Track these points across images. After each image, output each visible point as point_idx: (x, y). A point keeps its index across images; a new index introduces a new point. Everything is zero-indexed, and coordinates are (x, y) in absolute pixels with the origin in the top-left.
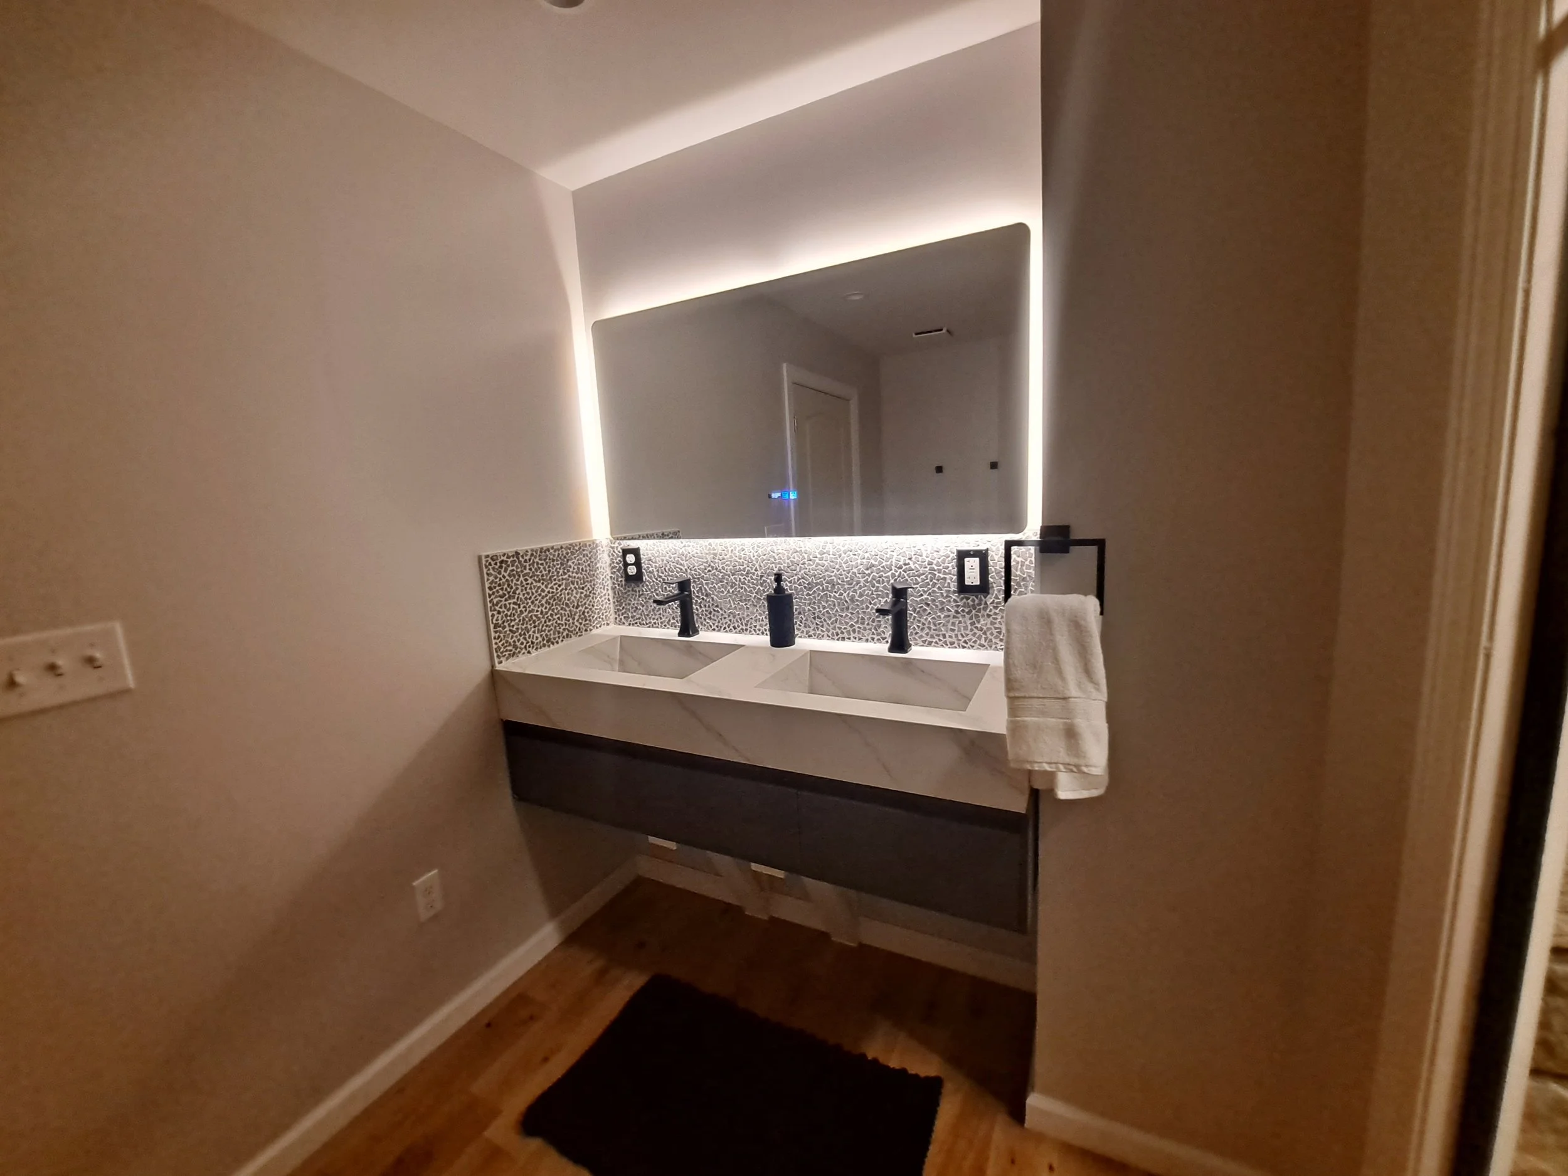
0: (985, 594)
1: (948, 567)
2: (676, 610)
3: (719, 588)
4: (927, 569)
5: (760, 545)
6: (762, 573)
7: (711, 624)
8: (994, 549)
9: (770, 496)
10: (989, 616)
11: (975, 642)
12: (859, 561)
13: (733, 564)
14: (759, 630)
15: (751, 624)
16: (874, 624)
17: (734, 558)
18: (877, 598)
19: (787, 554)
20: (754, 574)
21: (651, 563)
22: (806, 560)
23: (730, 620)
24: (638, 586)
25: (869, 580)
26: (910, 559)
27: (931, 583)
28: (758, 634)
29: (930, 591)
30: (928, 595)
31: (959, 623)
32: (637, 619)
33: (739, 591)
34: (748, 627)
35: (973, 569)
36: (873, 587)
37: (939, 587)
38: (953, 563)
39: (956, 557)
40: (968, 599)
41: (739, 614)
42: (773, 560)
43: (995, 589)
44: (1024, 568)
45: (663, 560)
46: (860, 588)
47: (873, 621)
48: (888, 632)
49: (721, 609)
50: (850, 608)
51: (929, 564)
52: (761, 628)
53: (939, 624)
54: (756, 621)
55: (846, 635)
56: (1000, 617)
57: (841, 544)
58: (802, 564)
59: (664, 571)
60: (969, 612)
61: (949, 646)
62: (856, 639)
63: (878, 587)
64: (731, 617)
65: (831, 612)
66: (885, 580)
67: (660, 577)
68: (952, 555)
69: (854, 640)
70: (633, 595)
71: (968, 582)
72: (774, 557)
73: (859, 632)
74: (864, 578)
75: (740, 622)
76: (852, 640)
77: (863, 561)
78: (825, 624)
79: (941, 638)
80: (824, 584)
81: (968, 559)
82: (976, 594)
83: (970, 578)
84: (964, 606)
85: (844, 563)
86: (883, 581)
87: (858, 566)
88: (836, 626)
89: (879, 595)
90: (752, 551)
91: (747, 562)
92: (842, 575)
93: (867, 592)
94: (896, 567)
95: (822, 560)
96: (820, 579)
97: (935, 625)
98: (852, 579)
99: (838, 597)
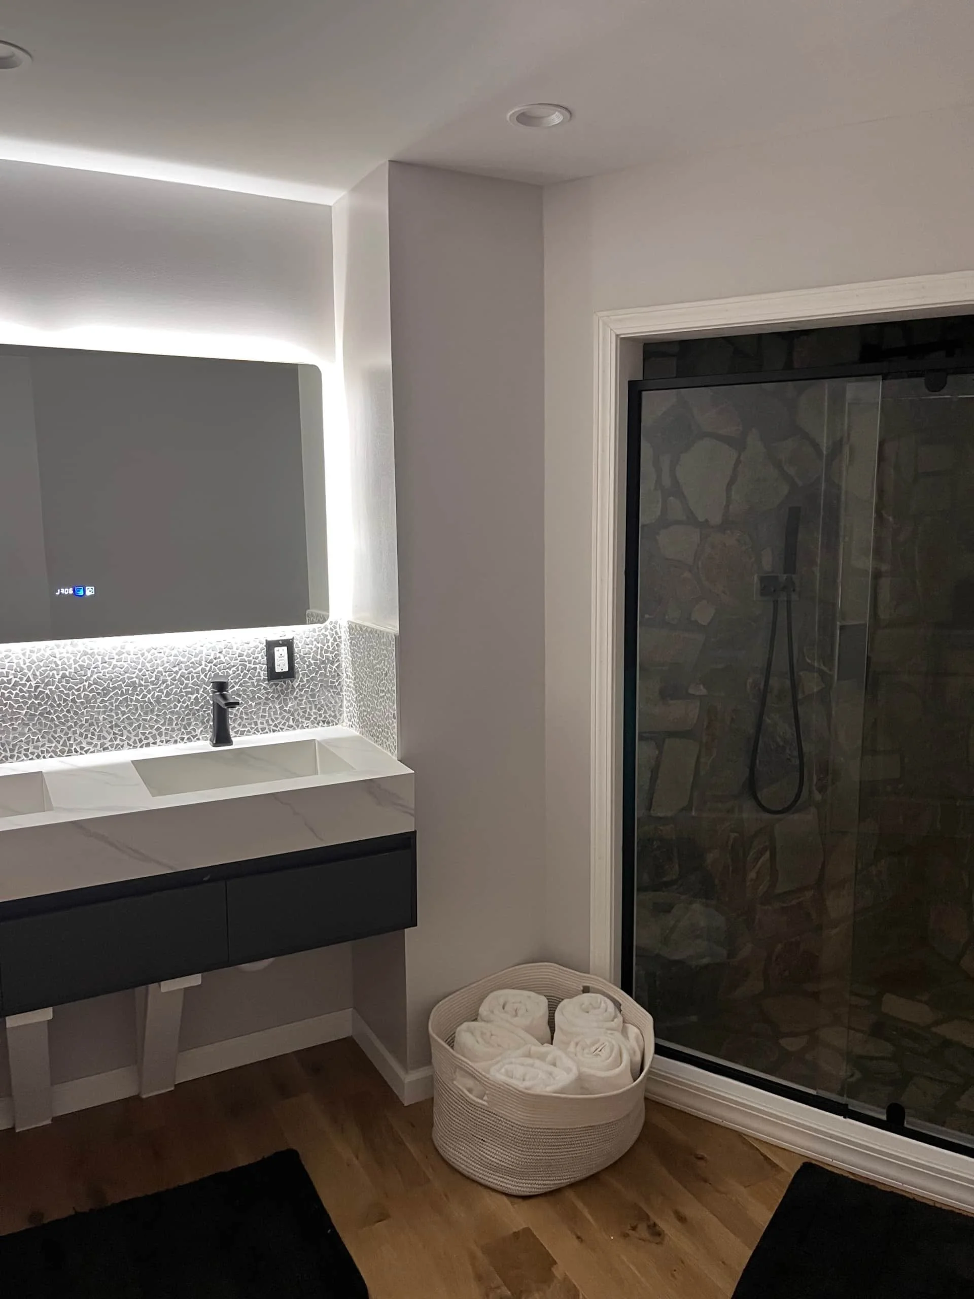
0: (292, 679)
1: (258, 657)
4: (238, 661)
6: (37, 683)
8: (298, 637)
9: (56, 594)
10: (296, 698)
11: (284, 724)
12: (165, 659)
14: (33, 753)
15: (21, 747)
16: (183, 723)
18: (186, 696)
19: (73, 658)
20: (24, 685)
22: (99, 663)
25: (177, 678)
26: (220, 652)
27: (242, 674)
28: (32, 759)
29: (242, 682)
30: (239, 686)
31: (269, 709)
34: (15, 753)
35: (283, 656)
36: (182, 684)
37: (250, 676)
38: (262, 653)
39: (265, 648)
40: (276, 685)
42: (54, 666)
43: (300, 673)
44: (323, 652)
46: (167, 687)
50: (156, 709)
51: (239, 656)
52: (36, 751)
53: (251, 713)
54: (28, 743)
55: (151, 740)
56: (305, 698)
58: (95, 668)
60: (278, 698)
61: (261, 732)
62: (162, 742)
63: (187, 684)
65: (132, 718)
66: (195, 675)
68: (261, 646)
69: (161, 744)
71: (278, 670)
72: (55, 662)
73: (166, 734)
74: (171, 676)
75: (2, 748)
76: (158, 744)
77: (170, 658)
78: (125, 732)
79: (253, 726)
80: (122, 688)
81: (276, 649)
82: (284, 680)
83: (279, 666)
84: (273, 692)
85: (147, 662)
86: (193, 678)
87: (164, 664)
88: (138, 732)
89: (187, 693)
90: (23, 657)
91: (13, 672)
92: (145, 675)
93: (174, 690)
94: (206, 661)
95: (121, 661)
96: (119, 682)
97: (247, 714)
98: (158, 679)
99: (141, 699)
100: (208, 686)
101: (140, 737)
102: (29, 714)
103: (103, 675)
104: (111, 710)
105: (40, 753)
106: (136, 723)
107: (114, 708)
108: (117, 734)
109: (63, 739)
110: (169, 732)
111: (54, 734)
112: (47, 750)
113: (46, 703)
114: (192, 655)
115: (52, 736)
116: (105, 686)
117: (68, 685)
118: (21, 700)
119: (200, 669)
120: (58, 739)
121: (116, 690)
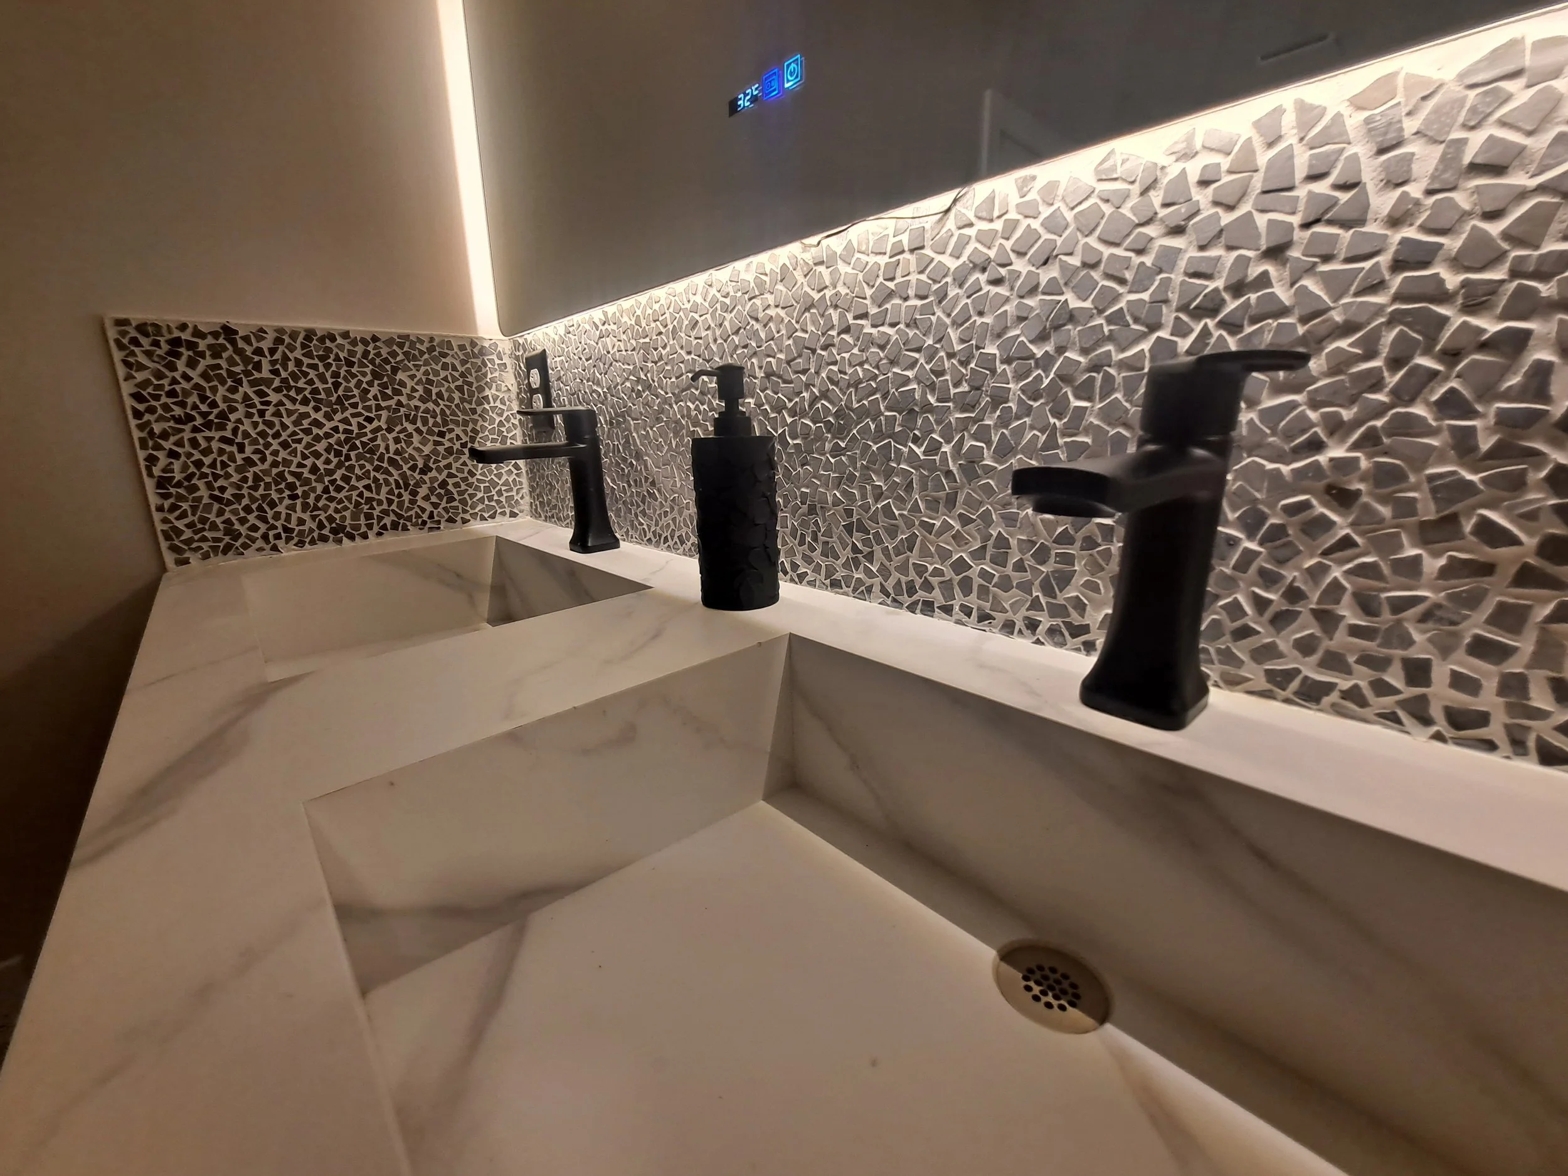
9: (733, 106)
12: (1012, 306)
13: (675, 369)
17: (678, 351)
19: (787, 319)
21: (562, 385)
22: (835, 332)
26: (1276, 253)
27: (1393, 380)
29: (1379, 423)
30: (1355, 447)
36: (1059, 415)
46: (1003, 422)
48: (1098, 606)
50: (961, 498)
51: (1398, 265)
53: (1402, 605)
55: (937, 596)
58: (825, 347)
61: (1441, 725)
62: (969, 615)
65: (897, 513)
69: (965, 619)
72: (756, 334)
73: (983, 592)
74: (1027, 374)
76: (955, 617)
77: (1030, 302)
78: (878, 551)
79: (1394, 677)
80: (880, 413)
85: (954, 323)
86: (1109, 385)
87: (1006, 329)
88: (908, 559)
90: (713, 325)
92: (942, 373)
93: (1028, 436)
94: (1183, 308)
95: (883, 325)
96: (874, 394)
97: (1366, 604)
98: (978, 389)
99: (922, 457)
101: (911, 578)
103: (841, 372)
104: (850, 479)
106: (903, 533)
107: (859, 474)
108: (861, 552)
110: (994, 589)
116: (844, 403)
117: (776, 397)
121: (866, 418)
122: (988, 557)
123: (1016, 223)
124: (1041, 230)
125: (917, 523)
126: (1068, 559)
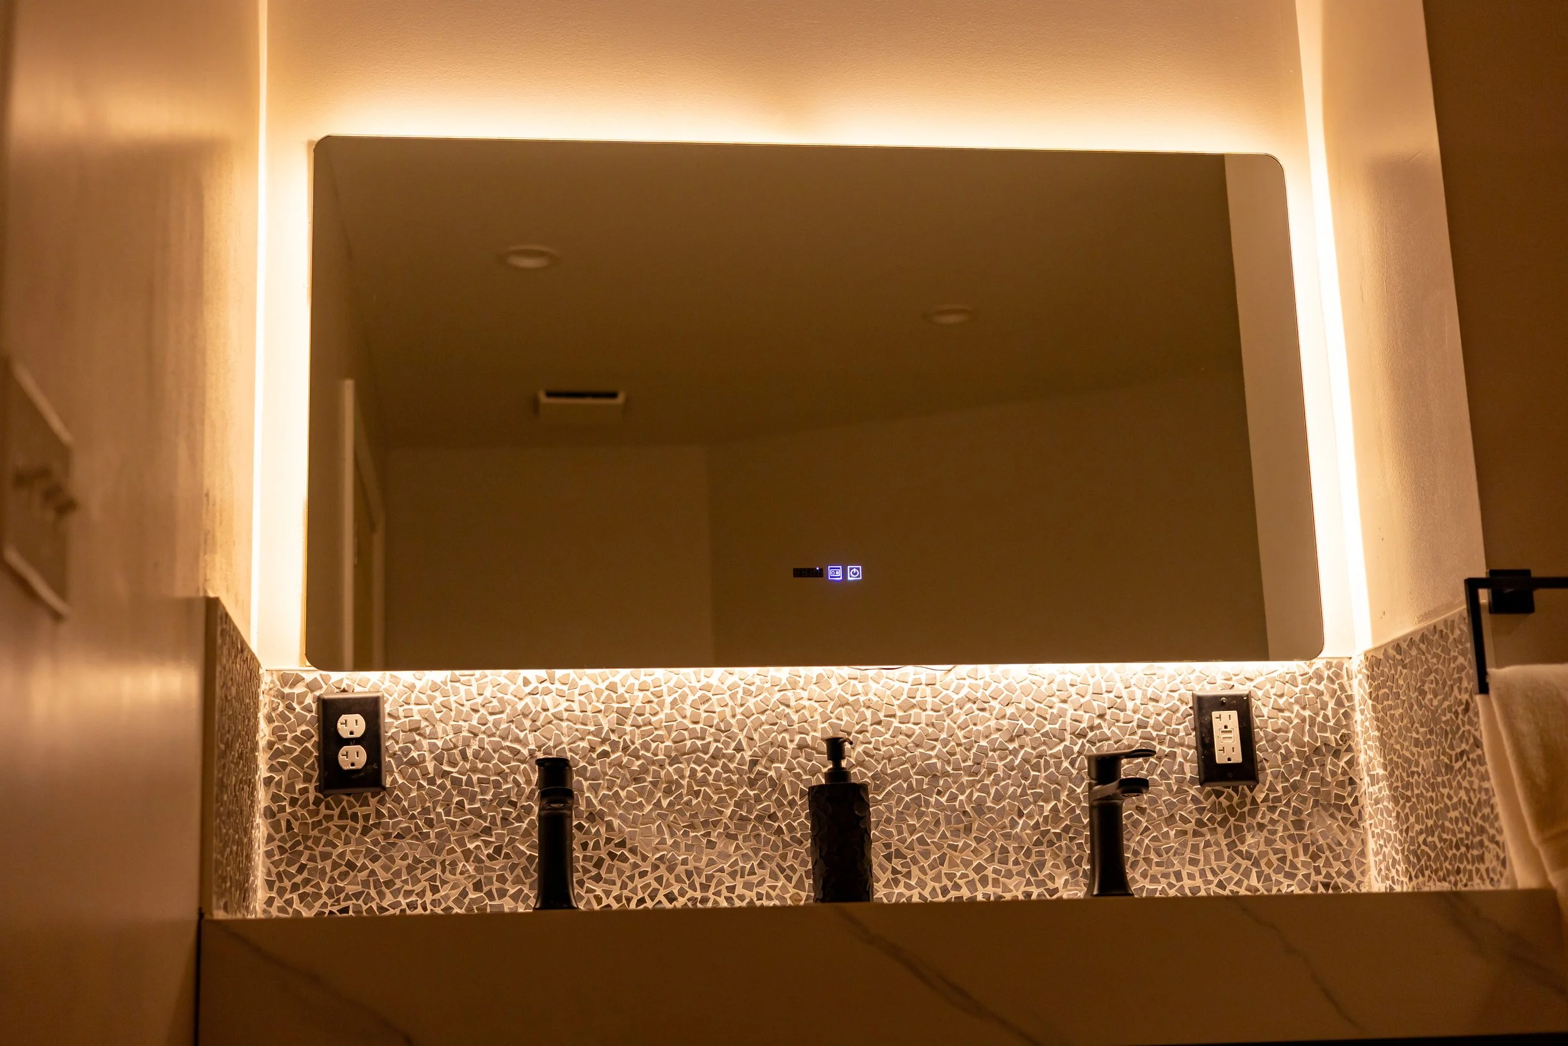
0: (1251, 783)
1: (1178, 731)
2: (488, 863)
3: (630, 797)
4: (1137, 737)
5: (753, 688)
7: (599, 892)
8: (1260, 693)
10: (1261, 827)
12: (993, 723)
13: (674, 734)
15: (720, 882)
16: (1029, 861)
17: (680, 719)
18: (1035, 802)
19: (820, 710)
20: (731, 758)
21: (417, 738)
22: (868, 723)
23: (659, 879)
24: (365, 803)
25: (1017, 762)
26: (1101, 716)
27: (1146, 766)
31: (1205, 847)
32: (348, 898)
33: (688, 803)
35: (1230, 732)
36: (1026, 779)
37: (1162, 770)
38: (1187, 723)
39: (1191, 712)
40: (1219, 794)
41: (685, 862)
42: (785, 723)
43: (1269, 771)
44: (1316, 729)
45: (458, 731)
46: (996, 782)
47: (1028, 854)
49: (633, 851)
50: (975, 826)
51: (1139, 727)
53: (1168, 850)
54: (733, 875)
56: (1281, 829)
57: (952, 689)
58: (860, 732)
59: (458, 758)
60: (1223, 822)
63: (1036, 778)
64: (662, 871)
65: (929, 841)
66: (1052, 761)
67: (446, 774)
68: (1183, 708)
70: (343, 828)
71: (1220, 758)
72: (787, 716)
73: (996, 882)
74: (1006, 758)
75: (688, 882)
77: (1002, 722)
78: (915, 870)
79: (1173, 880)
80: (911, 777)
81: (1215, 714)
82: (1235, 783)
83: (1223, 750)
84: (1213, 810)
85: (959, 727)
86: (1047, 766)
87: (991, 734)
89: (1038, 796)
90: (731, 703)
91: (713, 730)
92: (954, 754)
93: (1011, 789)
94: (1073, 733)
95: (908, 723)
96: (904, 764)
97: (1159, 854)
98: (979, 764)
99: (945, 804)
100: (1078, 788)
101: (943, 884)
102: (737, 816)
103: (875, 749)
104: (888, 821)
105: (755, 899)
106: (933, 854)
107: (894, 818)
108: (900, 873)
109: (798, 875)
110: (1002, 879)
111: (781, 863)
112: (767, 893)
113: (768, 797)
114: (1045, 719)
115: (778, 866)
116: (879, 769)
117: (811, 763)
118: (724, 788)
119: (1061, 747)
120: (788, 872)
121: (899, 779)
122: (996, 860)
123: (990, 684)
124: (1003, 689)
125: (945, 846)
126: (1041, 854)
